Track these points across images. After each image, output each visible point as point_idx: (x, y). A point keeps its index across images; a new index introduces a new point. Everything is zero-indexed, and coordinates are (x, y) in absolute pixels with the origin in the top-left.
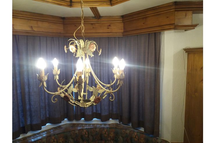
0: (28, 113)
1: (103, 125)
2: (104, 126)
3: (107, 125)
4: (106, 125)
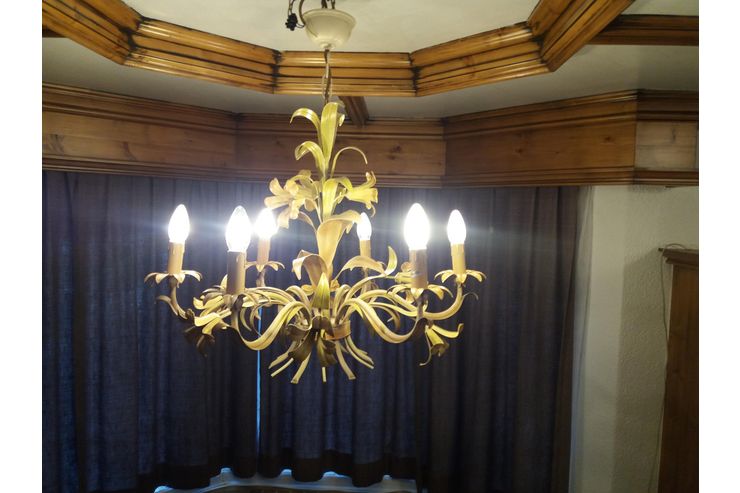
0: (93, 451)
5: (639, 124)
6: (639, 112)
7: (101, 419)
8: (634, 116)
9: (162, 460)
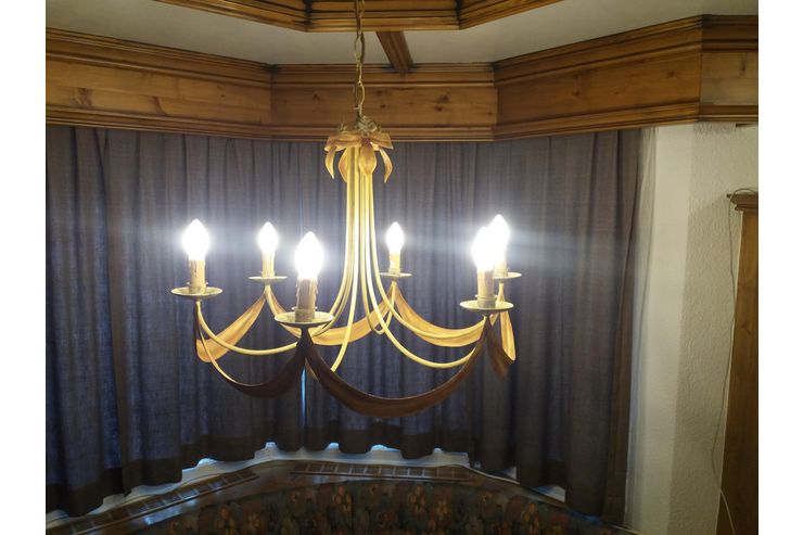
1: (409, 471)
2: (411, 474)
3: (424, 471)
4: (421, 474)
5: (706, 55)
6: (704, 41)
7: (142, 388)
8: (699, 46)
9: (205, 431)
